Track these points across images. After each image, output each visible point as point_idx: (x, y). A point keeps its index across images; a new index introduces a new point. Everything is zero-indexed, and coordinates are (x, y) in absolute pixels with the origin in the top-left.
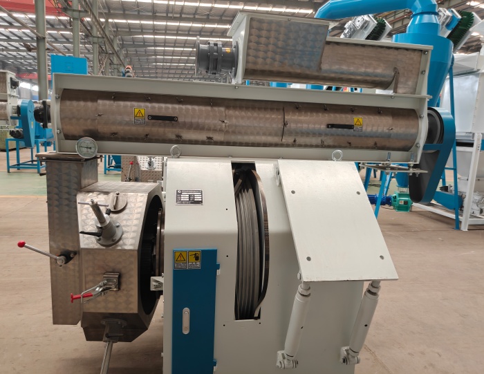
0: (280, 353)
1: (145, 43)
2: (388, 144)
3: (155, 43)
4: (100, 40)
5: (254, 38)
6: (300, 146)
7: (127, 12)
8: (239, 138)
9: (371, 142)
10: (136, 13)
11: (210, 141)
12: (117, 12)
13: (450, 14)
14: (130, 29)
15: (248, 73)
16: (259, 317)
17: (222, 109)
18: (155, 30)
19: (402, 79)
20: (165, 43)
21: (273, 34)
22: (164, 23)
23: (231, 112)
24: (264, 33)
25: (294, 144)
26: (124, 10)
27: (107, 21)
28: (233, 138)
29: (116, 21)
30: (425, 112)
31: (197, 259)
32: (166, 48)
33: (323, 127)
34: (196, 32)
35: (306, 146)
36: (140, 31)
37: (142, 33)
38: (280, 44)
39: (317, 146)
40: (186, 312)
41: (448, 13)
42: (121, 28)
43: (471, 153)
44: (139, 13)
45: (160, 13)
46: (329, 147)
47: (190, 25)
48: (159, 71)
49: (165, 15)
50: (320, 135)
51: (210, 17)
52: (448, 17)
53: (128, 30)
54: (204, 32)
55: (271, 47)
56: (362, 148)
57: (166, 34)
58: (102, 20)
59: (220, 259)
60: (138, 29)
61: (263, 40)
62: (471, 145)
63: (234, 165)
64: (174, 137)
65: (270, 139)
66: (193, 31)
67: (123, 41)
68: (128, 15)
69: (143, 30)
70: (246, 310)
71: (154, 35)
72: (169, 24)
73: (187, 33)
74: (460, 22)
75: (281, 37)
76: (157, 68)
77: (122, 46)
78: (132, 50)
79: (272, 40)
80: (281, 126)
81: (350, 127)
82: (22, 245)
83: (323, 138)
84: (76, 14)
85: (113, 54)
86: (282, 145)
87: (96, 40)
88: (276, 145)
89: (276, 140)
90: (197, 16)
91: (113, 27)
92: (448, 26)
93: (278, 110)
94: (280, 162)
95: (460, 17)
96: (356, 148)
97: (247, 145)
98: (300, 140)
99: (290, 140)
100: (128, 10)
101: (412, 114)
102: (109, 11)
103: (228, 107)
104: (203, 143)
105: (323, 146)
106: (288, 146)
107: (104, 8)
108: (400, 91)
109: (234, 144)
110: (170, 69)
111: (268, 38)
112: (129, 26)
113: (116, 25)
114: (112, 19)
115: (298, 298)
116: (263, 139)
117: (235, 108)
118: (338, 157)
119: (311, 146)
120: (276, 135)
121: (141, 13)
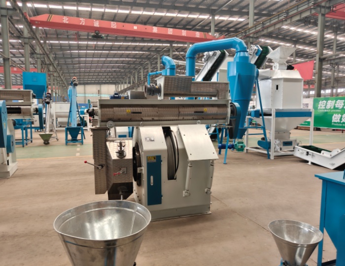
0: (184, 192)
1: (72, 57)
2: (217, 117)
3: (79, 55)
4: (42, 56)
5: (166, 83)
6: (185, 120)
7: (59, 36)
8: (163, 118)
9: (211, 117)
10: (66, 37)
11: (153, 120)
12: (52, 36)
13: (257, 48)
14: (61, 47)
15: (165, 95)
16: (176, 179)
17: (157, 108)
18: (79, 47)
19: (220, 94)
20: (86, 56)
21: (173, 82)
22: (86, 43)
23: (160, 109)
24: (170, 81)
25: (183, 119)
26: (57, 35)
27: (45, 42)
28: (161, 118)
29: (51, 42)
30: (229, 105)
31: (155, 158)
32: (87, 59)
33: (193, 112)
34: (108, 47)
35: (187, 120)
36: (68, 48)
37: (70, 49)
38: (176, 85)
39: (191, 120)
40: (152, 177)
41: (256, 48)
42: (54, 46)
43: (271, 119)
44: (68, 37)
45: (83, 36)
46: (196, 120)
47: (104, 43)
48: (82, 74)
49: (86, 37)
50: (192, 115)
51: (118, 38)
52: (256, 49)
53: (59, 48)
54: (114, 48)
55: (173, 86)
56: (208, 119)
57: (87, 49)
58: (42, 42)
59: (162, 158)
60: (67, 47)
61: (170, 84)
62: (270, 115)
63: (163, 128)
64: (140, 119)
65: (174, 118)
66: (106, 47)
67: (56, 55)
68: (59, 38)
69: (70, 47)
70: (171, 177)
71: (78, 50)
72: (89, 43)
73: (102, 48)
74: (262, 52)
75: (176, 82)
76: (80, 72)
77: (55, 58)
78: (62, 61)
79: (173, 84)
80: (178, 113)
81: (203, 112)
82: (86, 162)
83: (194, 117)
84: (26, 40)
85: (50, 64)
86: (179, 120)
87: (39, 56)
88: (177, 120)
89: (177, 118)
90: (108, 38)
91: (49, 46)
92: (256, 54)
93: (177, 107)
94: (179, 126)
95: (261, 49)
96: (206, 119)
97: (166, 120)
98: (185, 118)
99: (181, 118)
100: (61, 35)
101: (225, 106)
102: (47, 36)
103: (159, 107)
104: (150, 121)
105: (193, 119)
106: (181, 120)
107: (43, 33)
108: (220, 98)
109: (162, 120)
110: (90, 72)
111: (171, 83)
112: (61, 45)
113: (51, 45)
114: (49, 40)
115: (188, 168)
116: (172, 118)
117: (161, 107)
118: (199, 123)
119: (189, 120)
120: (176, 116)
121: (69, 37)
